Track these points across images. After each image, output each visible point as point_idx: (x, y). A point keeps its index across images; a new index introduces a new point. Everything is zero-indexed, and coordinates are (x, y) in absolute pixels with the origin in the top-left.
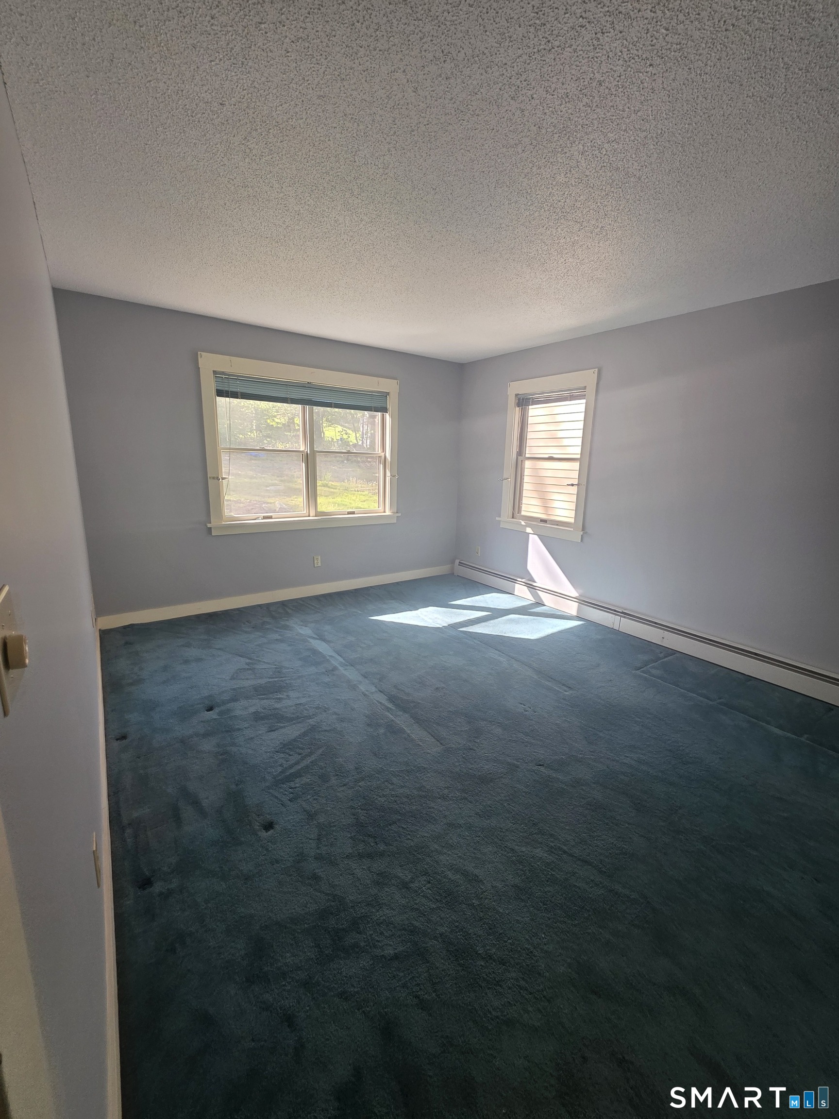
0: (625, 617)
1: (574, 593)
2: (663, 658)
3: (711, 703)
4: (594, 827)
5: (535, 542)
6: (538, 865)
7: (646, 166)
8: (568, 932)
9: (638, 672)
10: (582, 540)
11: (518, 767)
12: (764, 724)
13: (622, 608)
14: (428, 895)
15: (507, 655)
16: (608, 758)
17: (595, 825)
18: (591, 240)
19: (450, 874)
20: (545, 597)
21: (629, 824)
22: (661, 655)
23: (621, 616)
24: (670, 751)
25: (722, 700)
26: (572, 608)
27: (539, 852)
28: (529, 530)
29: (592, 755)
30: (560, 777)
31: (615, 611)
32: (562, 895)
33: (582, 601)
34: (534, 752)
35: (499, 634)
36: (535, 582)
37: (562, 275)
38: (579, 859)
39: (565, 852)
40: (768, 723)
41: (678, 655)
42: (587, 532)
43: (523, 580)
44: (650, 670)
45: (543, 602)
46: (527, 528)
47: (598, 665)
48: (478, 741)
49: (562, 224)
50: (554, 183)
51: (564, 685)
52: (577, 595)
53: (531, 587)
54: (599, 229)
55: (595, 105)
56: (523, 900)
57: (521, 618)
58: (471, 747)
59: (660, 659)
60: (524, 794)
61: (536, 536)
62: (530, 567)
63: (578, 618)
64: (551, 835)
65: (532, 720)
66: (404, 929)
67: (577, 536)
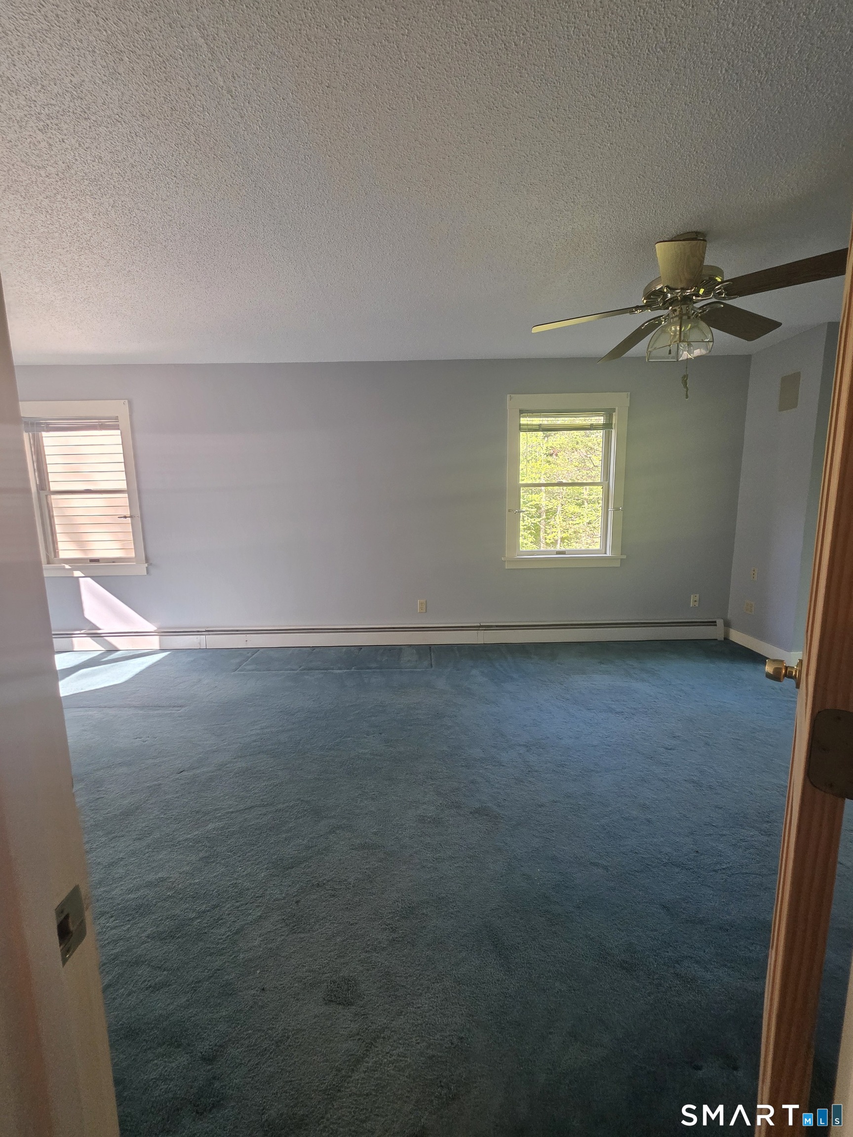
0: (209, 634)
1: (150, 627)
2: (251, 657)
3: (296, 672)
4: (248, 784)
5: (88, 586)
6: (215, 834)
7: (171, 241)
8: (257, 853)
9: (236, 672)
10: (148, 572)
11: (160, 784)
12: (331, 671)
13: (204, 627)
14: (118, 925)
15: (96, 707)
16: (238, 738)
17: (248, 783)
18: (118, 278)
19: (132, 896)
20: (115, 641)
21: (271, 768)
22: (249, 654)
23: (205, 635)
24: (281, 712)
25: (302, 668)
26: (154, 643)
27: (211, 826)
28: (77, 574)
29: (225, 742)
30: (204, 770)
31: (198, 632)
32: (242, 837)
33: (163, 633)
34: (171, 766)
35: (75, 692)
36: (100, 629)
37: (82, 300)
38: (246, 809)
39: (232, 812)
40: (333, 669)
41: (261, 650)
42: (151, 564)
43: (82, 632)
44: (245, 667)
45: (115, 647)
46: (74, 572)
47: (200, 680)
48: (103, 788)
49: (85, 253)
50: (80, 217)
51: (174, 707)
52: (156, 629)
53: (95, 634)
54: (126, 272)
55: (127, 178)
56: (213, 862)
57: (96, 670)
58: (98, 797)
59: (249, 658)
60: (176, 799)
61: (89, 579)
62: (87, 615)
63: (163, 650)
64: (216, 810)
65: (155, 745)
66: (104, 964)
67: (142, 569)
